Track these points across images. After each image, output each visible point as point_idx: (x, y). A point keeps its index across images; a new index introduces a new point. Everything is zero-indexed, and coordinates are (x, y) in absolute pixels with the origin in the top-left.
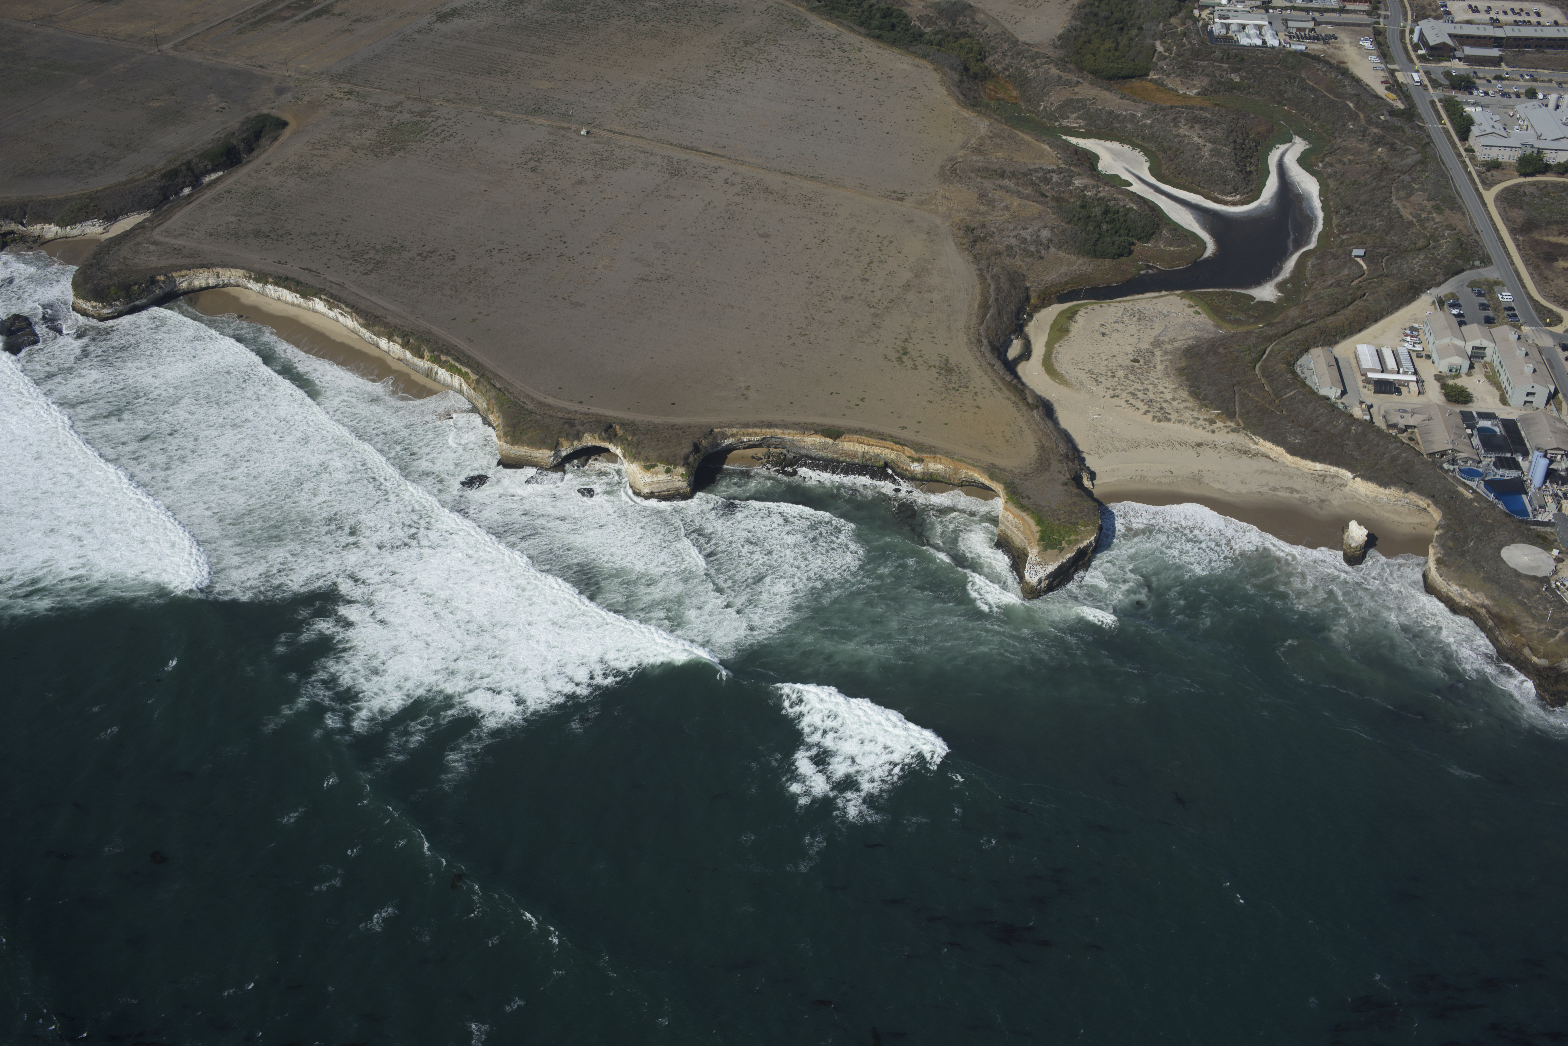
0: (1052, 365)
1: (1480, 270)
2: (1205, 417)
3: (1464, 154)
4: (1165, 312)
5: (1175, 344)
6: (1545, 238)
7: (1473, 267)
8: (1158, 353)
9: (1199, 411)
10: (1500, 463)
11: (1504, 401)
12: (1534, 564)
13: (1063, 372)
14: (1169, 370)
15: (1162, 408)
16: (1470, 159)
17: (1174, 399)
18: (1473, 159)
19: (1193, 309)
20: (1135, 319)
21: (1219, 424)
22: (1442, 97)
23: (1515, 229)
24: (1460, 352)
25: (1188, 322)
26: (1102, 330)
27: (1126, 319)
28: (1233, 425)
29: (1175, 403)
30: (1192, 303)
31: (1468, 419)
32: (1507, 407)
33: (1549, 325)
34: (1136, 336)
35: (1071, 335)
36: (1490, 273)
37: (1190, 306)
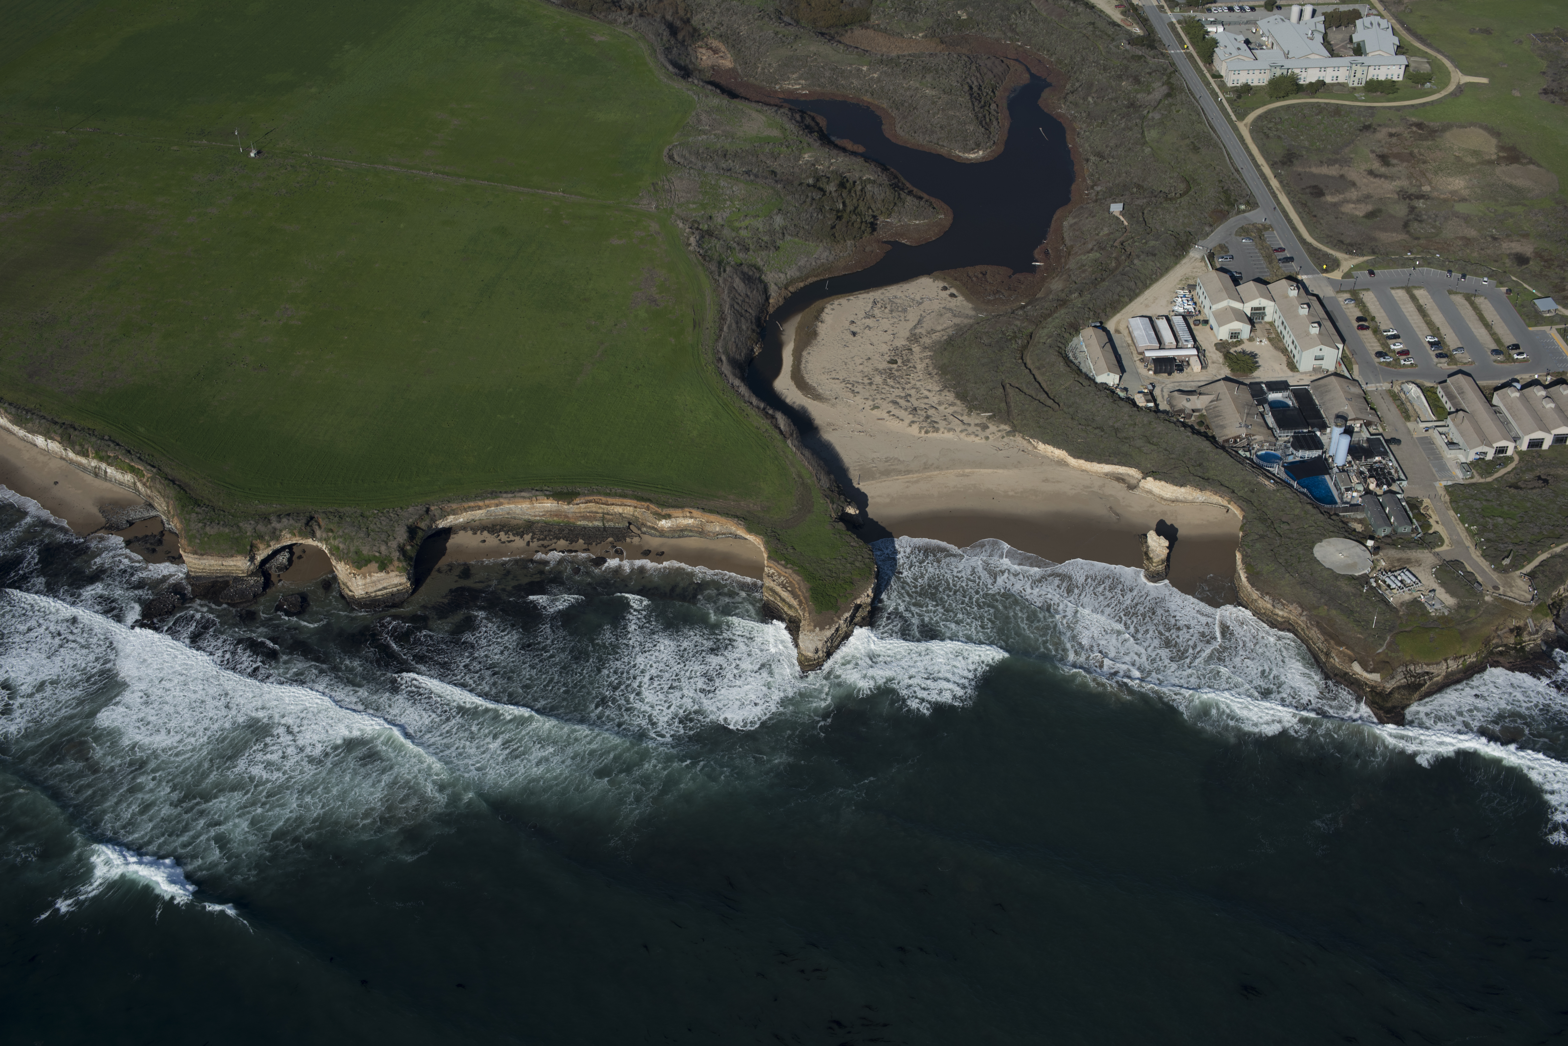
0: (803, 377)
1: (1246, 214)
2: (977, 421)
3: (1211, 80)
4: (918, 298)
5: (933, 336)
6: (1308, 170)
7: (1239, 212)
8: (916, 349)
9: (969, 415)
10: (1300, 443)
11: (1292, 366)
12: (1350, 561)
13: (814, 385)
14: (930, 369)
15: (928, 417)
16: (1219, 87)
17: (940, 403)
18: (1223, 86)
19: (948, 292)
20: (887, 311)
21: (992, 428)
22: (1181, 18)
23: (1276, 163)
24: (1239, 315)
25: (944, 308)
26: (853, 328)
27: (877, 312)
28: (1007, 428)
29: (941, 408)
30: (946, 285)
31: (1257, 392)
32: (1296, 374)
33: (1326, 271)
34: (890, 332)
35: (819, 338)
36: (1257, 217)
37: (945, 288)
